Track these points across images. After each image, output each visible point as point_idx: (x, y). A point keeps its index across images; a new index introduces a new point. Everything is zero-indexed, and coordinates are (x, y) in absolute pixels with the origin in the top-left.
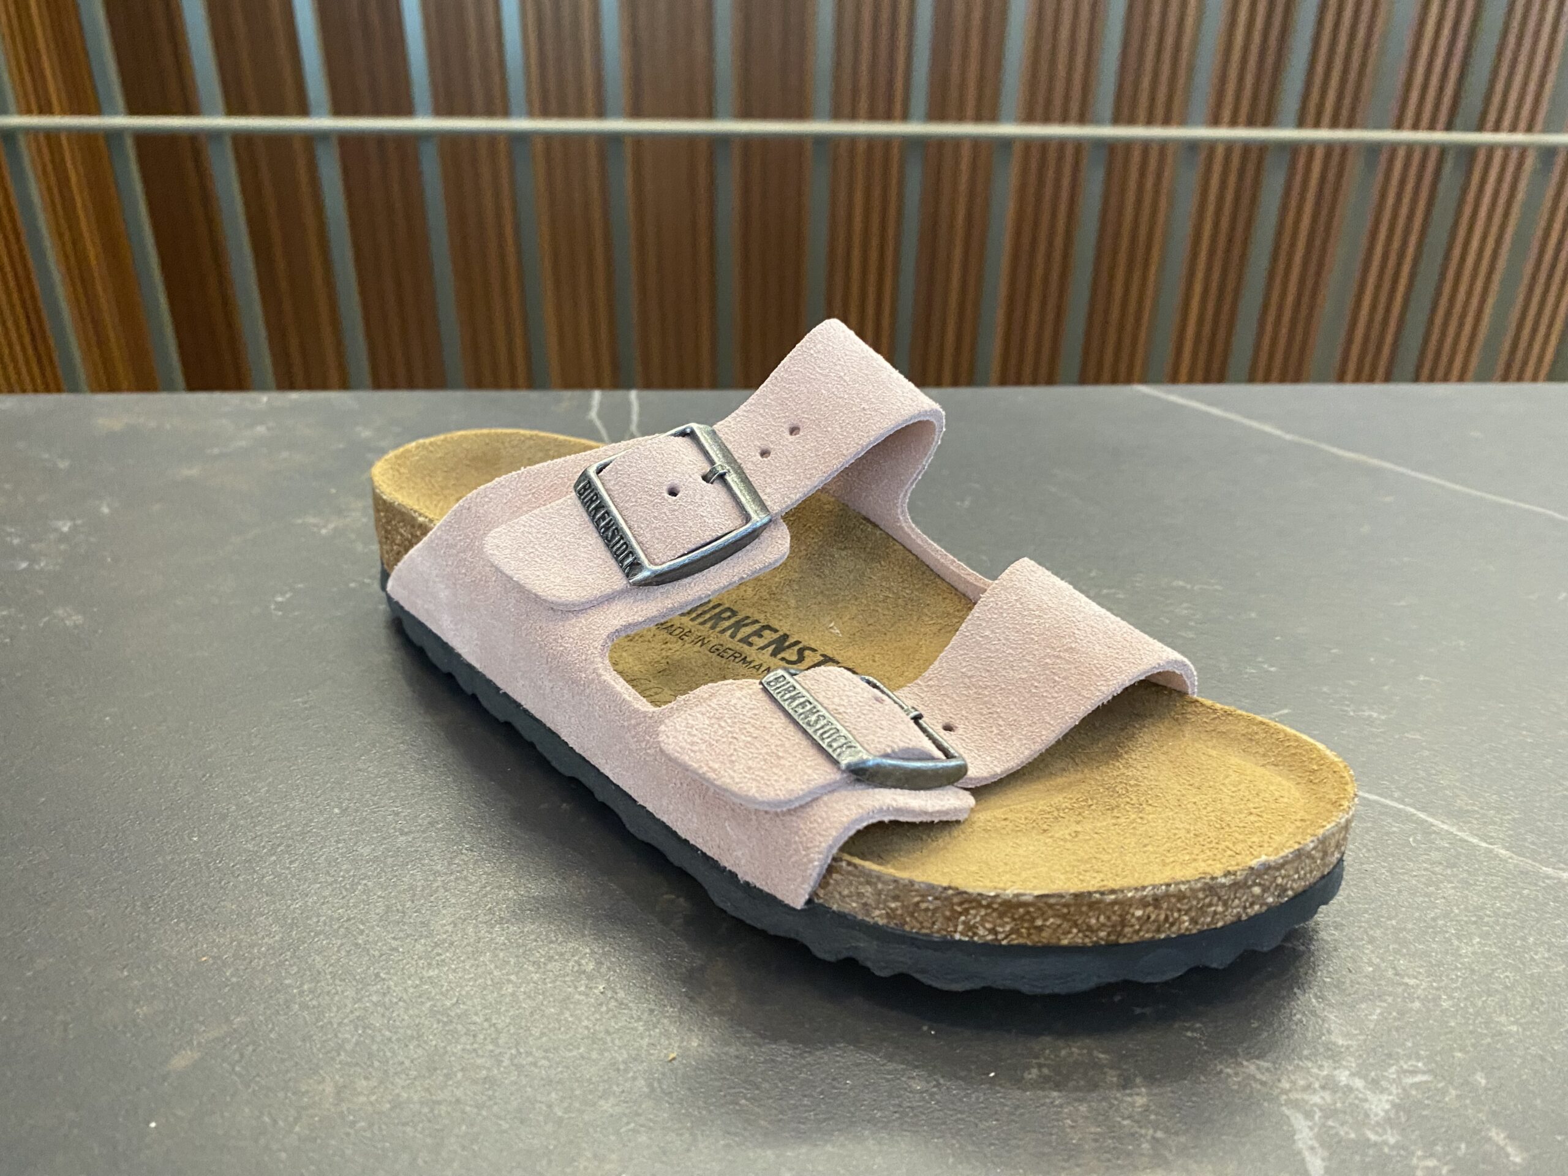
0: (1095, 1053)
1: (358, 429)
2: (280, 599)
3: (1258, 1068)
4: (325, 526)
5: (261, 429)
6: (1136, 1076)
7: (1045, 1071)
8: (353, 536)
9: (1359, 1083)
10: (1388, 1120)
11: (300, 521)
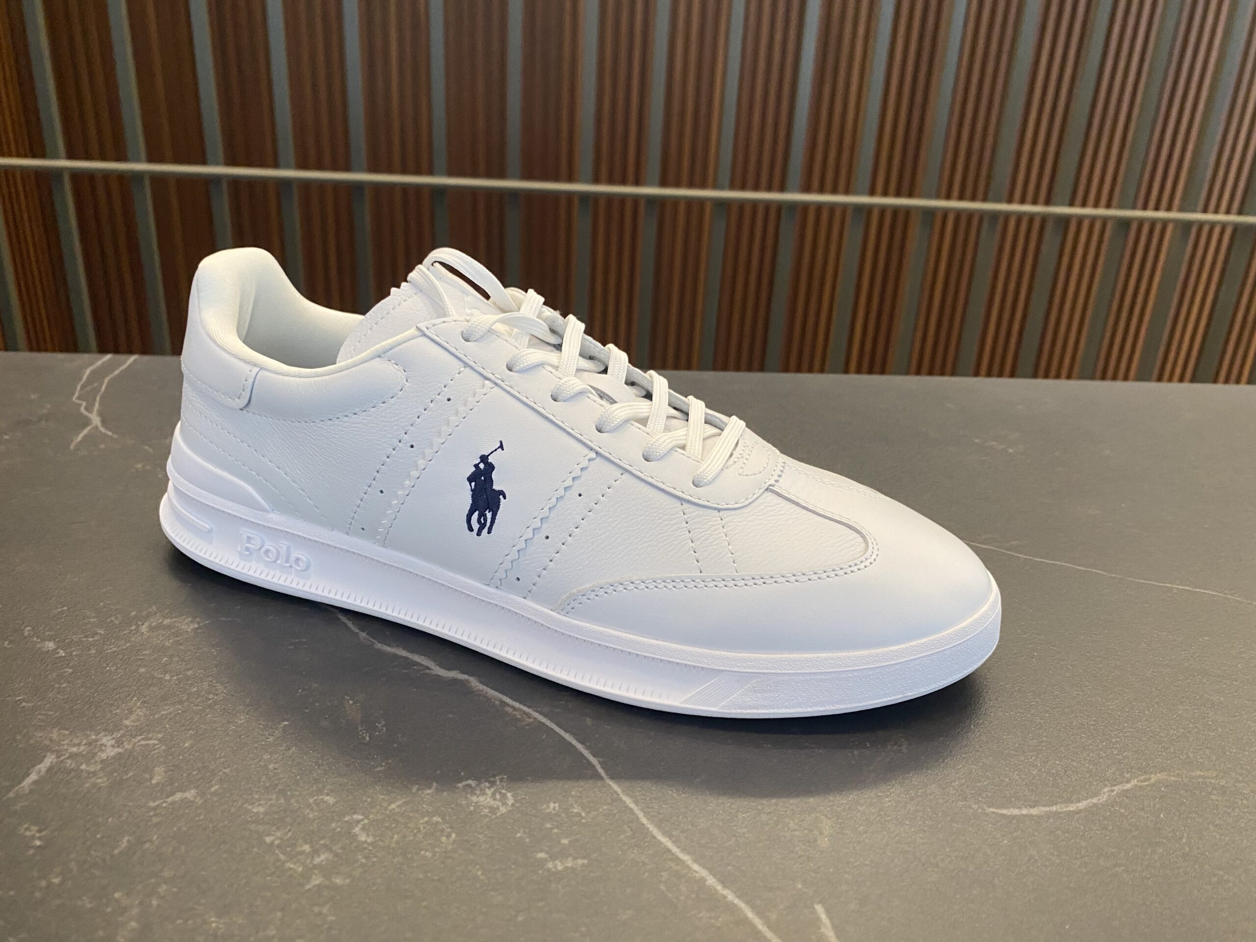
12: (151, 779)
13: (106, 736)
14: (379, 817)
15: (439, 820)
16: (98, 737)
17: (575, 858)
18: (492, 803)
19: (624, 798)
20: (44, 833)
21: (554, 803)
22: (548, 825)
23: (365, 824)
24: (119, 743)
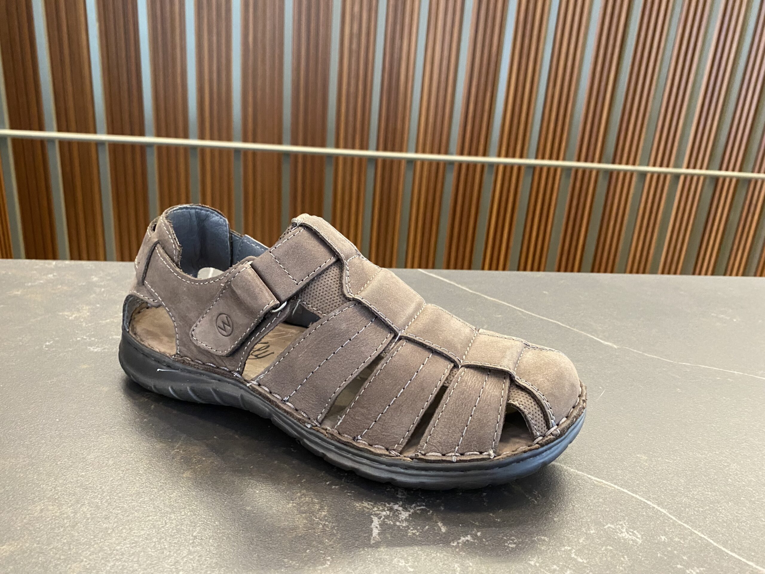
0: (314, 499)
1: (93, 277)
2: (47, 344)
3: (368, 504)
4: (71, 316)
5: (51, 276)
6: (325, 506)
7: (294, 505)
8: (82, 320)
9: (400, 509)
10: (406, 520)
11: (61, 314)
12: (441, 529)
13: (394, 505)
14: (578, 547)
15: (611, 548)
16: (391, 505)
17: (698, 568)
18: (630, 537)
19: (696, 532)
20: (410, 564)
21: (662, 536)
22: (669, 549)
23: (574, 552)
24: (405, 509)
